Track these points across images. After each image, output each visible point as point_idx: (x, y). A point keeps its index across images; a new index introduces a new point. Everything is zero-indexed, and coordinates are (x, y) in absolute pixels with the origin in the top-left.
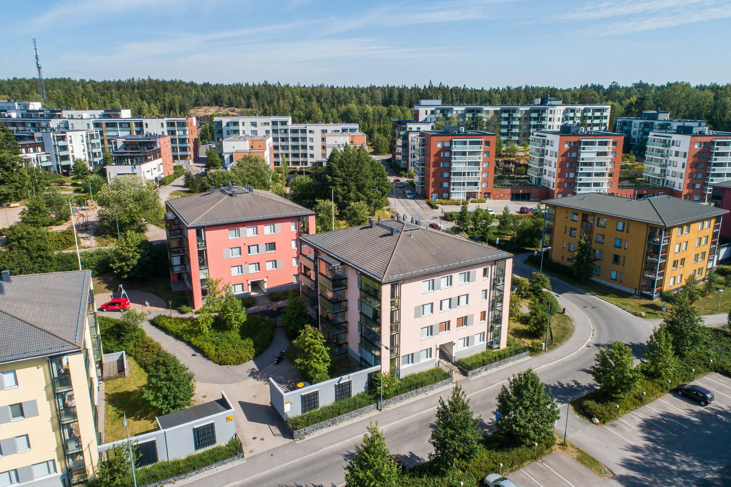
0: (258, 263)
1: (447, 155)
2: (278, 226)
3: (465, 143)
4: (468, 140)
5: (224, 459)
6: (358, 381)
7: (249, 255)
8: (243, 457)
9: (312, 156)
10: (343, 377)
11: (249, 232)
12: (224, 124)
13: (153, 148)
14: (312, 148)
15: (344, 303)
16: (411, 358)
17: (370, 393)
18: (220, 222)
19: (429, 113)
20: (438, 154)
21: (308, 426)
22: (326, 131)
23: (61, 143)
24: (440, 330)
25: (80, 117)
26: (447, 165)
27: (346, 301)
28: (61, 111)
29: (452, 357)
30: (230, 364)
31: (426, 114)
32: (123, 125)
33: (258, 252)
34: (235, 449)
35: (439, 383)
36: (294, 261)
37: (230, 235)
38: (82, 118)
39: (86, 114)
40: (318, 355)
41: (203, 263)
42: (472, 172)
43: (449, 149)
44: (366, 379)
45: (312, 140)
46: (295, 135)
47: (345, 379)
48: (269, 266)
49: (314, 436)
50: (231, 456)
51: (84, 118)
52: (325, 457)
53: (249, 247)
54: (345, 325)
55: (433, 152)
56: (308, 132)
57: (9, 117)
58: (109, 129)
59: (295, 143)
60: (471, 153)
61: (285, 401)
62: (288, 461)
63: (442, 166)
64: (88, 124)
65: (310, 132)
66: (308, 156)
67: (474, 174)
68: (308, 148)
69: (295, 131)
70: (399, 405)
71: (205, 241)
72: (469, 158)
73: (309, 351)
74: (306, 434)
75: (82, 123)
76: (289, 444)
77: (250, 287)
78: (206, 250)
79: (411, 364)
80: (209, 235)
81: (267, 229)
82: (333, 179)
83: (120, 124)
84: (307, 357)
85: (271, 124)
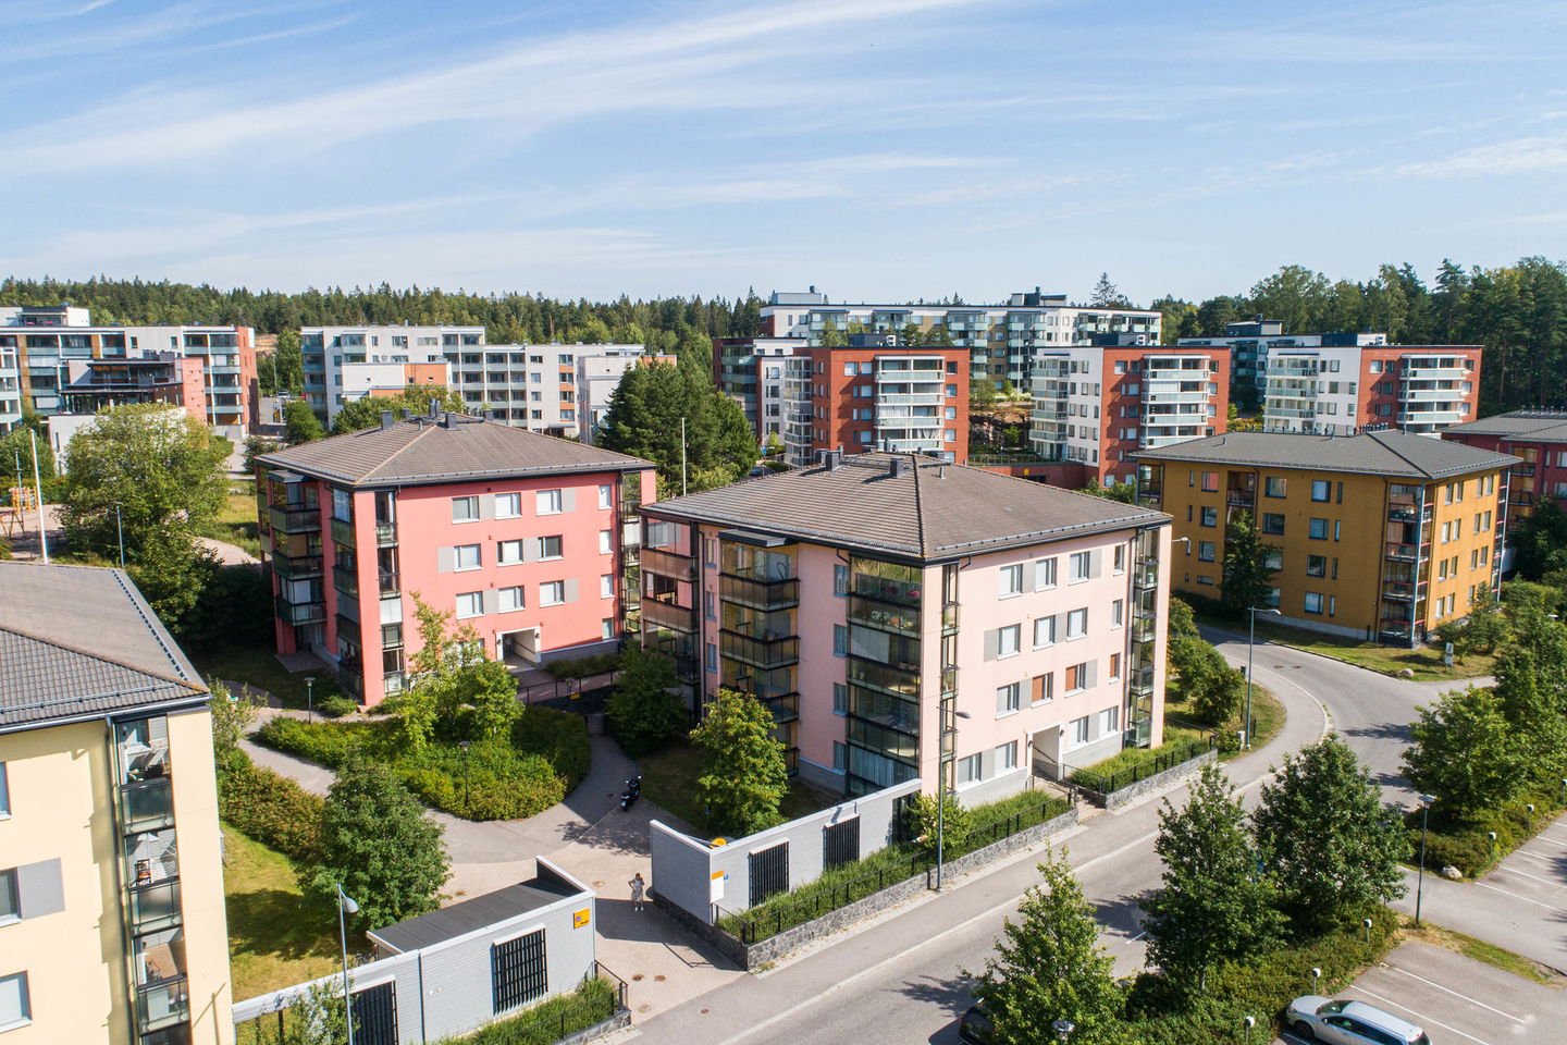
0: (521, 587)
1: (866, 392)
2: (570, 493)
3: (904, 365)
4: (912, 358)
5: (582, 1028)
6: (873, 815)
7: (500, 564)
8: (629, 1021)
9: (537, 414)
10: (845, 806)
11: (499, 505)
12: (328, 342)
13: (167, 380)
14: (537, 395)
15: (788, 647)
16: (977, 764)
17: (904, 851)
18: (435, 476)
19: (796, 321)
20: (847, 390)
21: (779, 931)
22: (571, 357)
24: (1034, 699)
26: (866, 415)
27: (796, 636)
29: (1056, 768)
30: (502, 818)
31: (790, 324)
32: (75, 343)
33: (521, 558)
34: (603, 1003)
35: (1051, 823)
36: (605, 584)
40: (760, 762)
41: (389, 583)
42: (922, 430)
43: (870, 380)
44: (890, 814)
45: (537, 377)
46: (498, 368)
47: (846, 811)
48: (547, 596)
49: (796, 960)
50: (599, 1020)
52: (849, 1004)
53: (500, 544)
54: (789, 702)
55: (837, 387)
56: (528, 359)
58: (36, 350)
59: (498, 386)
60: (919, 387)
61: (712, 871)
62: (757, 1021)
63: (855, 417)
65: (534, 359)
66: (529, 414)
67: (926, 434)
68: (529, 395)
69: (497, 358)
70: (975, 876)
71: (395, 525)
72: (913, 399)
73: (735, 752)
74: (775, 955)
76: (738, 982)
77: (500, 648)
78: (396, 548)
79: (976, 783)
80: (406, 510)
81: (542, 501)
82: (634, 432)
83: (64, 339)
84: (732, 767)
85: (441, 341)
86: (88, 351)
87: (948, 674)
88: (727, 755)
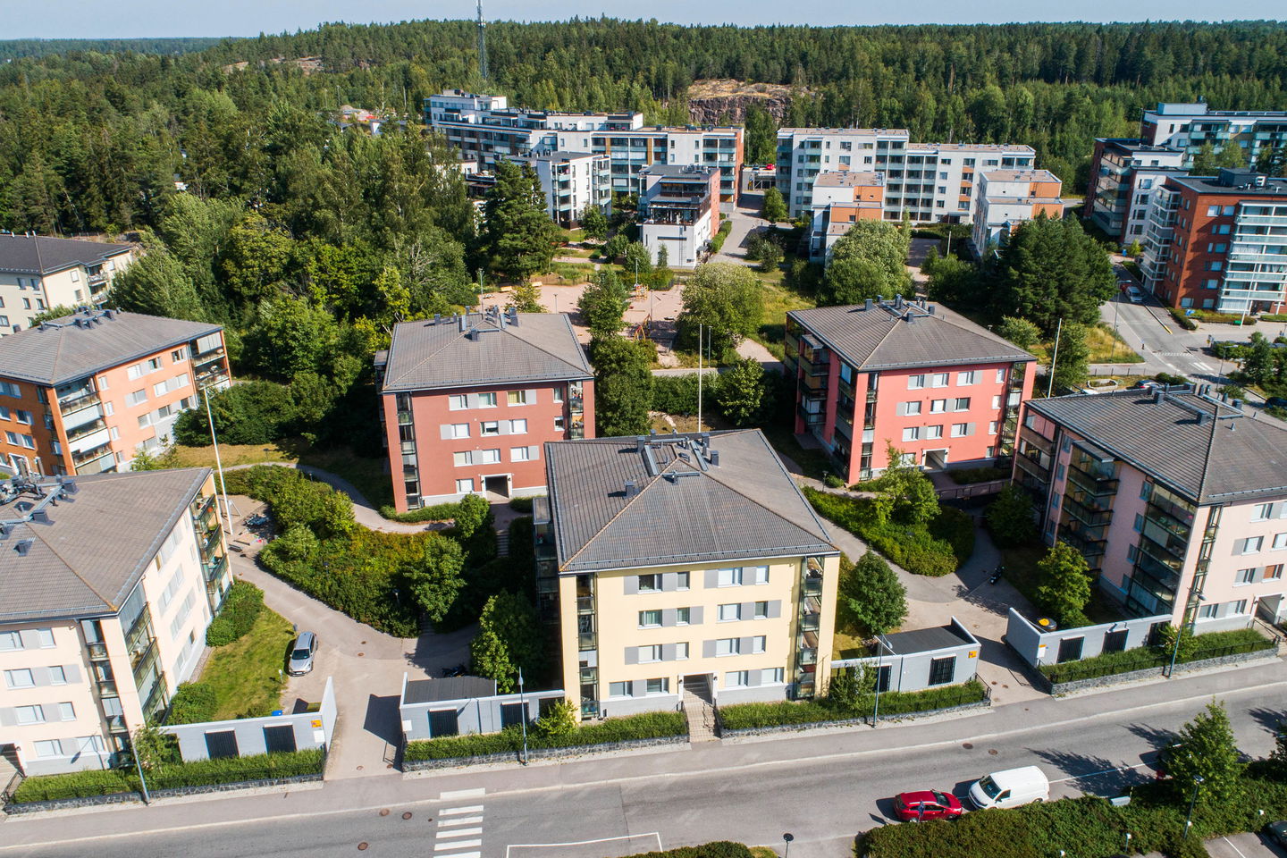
0: (941, 426)
1: (1224, 229)
2: (978, 373)
3: (1266, 211)
4: (1274, 206)
5: (968, 703)
6: (1137, 631)
7: (931, 413)
8: (990, 704)
9: (941, 204)
10: (1119, 623)
11: (936, 380)
12: (796, 145)
14: (942, 190)
15: (1106, 515)
16: (1214, 610)
17: (1152, 651)
18: (902, 365)
19: (1177, 129)
20: (1206, 228)
21: (1071, 680)
22: (973, 161)
23: (563, 177)
24: (1266, 577)
25: (571, 128)
26: (1220, 248)
27: (1111, 511)
28: (543, 117)
29: (1274, 617)
30: (926, 574)
31: (1171, 131)
32: (637, 143)
33: (944, 409)
34: (976, 694)
35: (1256, 653)
36: (992, 426)
37: (911, 382)
38: (575, 130)
40: (1075, 586)
41: (869, 420)
42: (1271, 266)
43: (1231, 221)
44: (1147, 631)
45: (944, 176)
46: (915, 167)
47: (1120, 626)
48: (955, 432)
49: (1078, 696)
50: (976, 701)
51: (579, 129)
52: (1102, 726)
53: (933, 401)
54: (1101, 544)
55: (1198, 224)
56: (939, 161)
57: (466, 121)
58: (615, 148)
59: (913, 181)
60: (1275, 230)
61: (1040, 644)
62: (1052, 722)
63: (1210, 249)
64: (586, 140)
65: (944, 161)
66: (935, 203)
67: (1274, 269)
68: (936, 189)
69: (915, 160)
70: (1194, 674)
71: (877, 391)
72: (1269, 239)
73: (1062, 578)
74: (1067, 691)
75: (577, 138)
76: (1045, 699)
77: (924, 458)
78: (875, 403)
79: (1211, 619)
80: (883, 383)
81: (961, 378)
83: (633, 140)
84: (1059, 585)
85: (875, 146)
86: (644, 149)
87: (1203, 564)
88: (1058, 579)
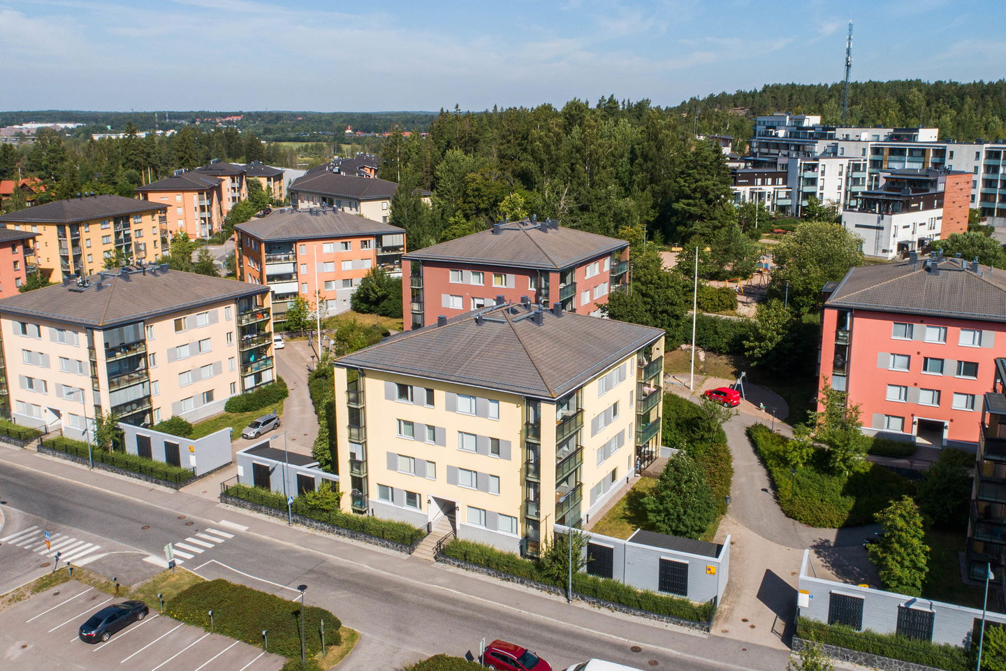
0: (939, 391)
2: (989, 334)
5: (682, 617)
6: (951, 618)
7: (924, 372)
8: (708, 630)
10: (921, 600)
11: (931, 335)
21: (819, 640)
23: (809, 174)
25: (857, 139)
28: (834, 129)
33: (941, 371)
38: (859, 141)
39: (866, 134)
40: (904, 551)
41: (842, 365)
47: (922, 604)
48: (959, 403)
50: (691, 619)
51: (862, 139)
53: (926, 359)
57: (776, 135)
58: (893, 157)
61: (801, 588)
64: (864, 150)
71: (851, 332)
75: (856, 147)
76: (780, 651)
77: (915, 427)
78: (850, 347)
80: (861, 327)
81: (966, 338)
83: (911, 150)
86: (922, 159)
